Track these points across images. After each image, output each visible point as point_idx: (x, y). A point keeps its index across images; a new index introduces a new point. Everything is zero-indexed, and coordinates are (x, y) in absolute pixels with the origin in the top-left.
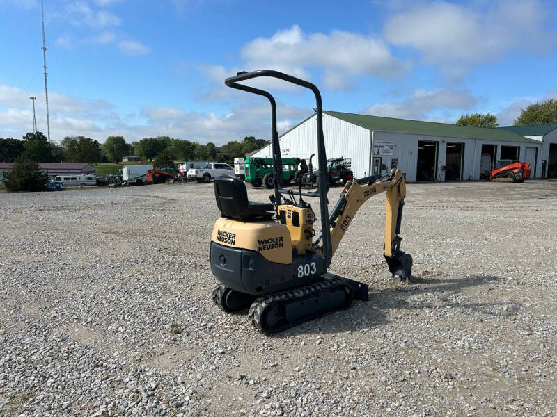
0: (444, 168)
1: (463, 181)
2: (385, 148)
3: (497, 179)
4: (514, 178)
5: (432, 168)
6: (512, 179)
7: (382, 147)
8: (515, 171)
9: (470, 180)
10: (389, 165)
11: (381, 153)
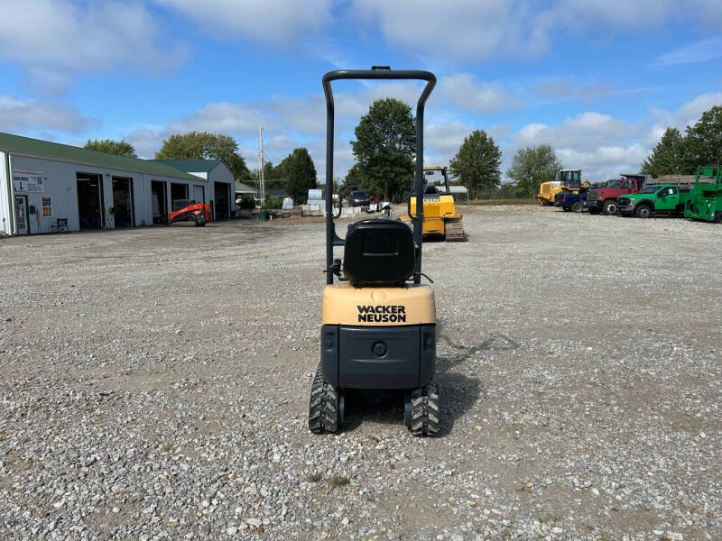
0: (112, 211)
1: (135, 227)
2: (31, 181)
3: (177, 223)
4: (196, 221)
5: (97, 211)
6: (193, 223)
7: (27, 179)
8: (197, 213)
9: (143, 226)
10: (40, 207)
11: (25, 188)
